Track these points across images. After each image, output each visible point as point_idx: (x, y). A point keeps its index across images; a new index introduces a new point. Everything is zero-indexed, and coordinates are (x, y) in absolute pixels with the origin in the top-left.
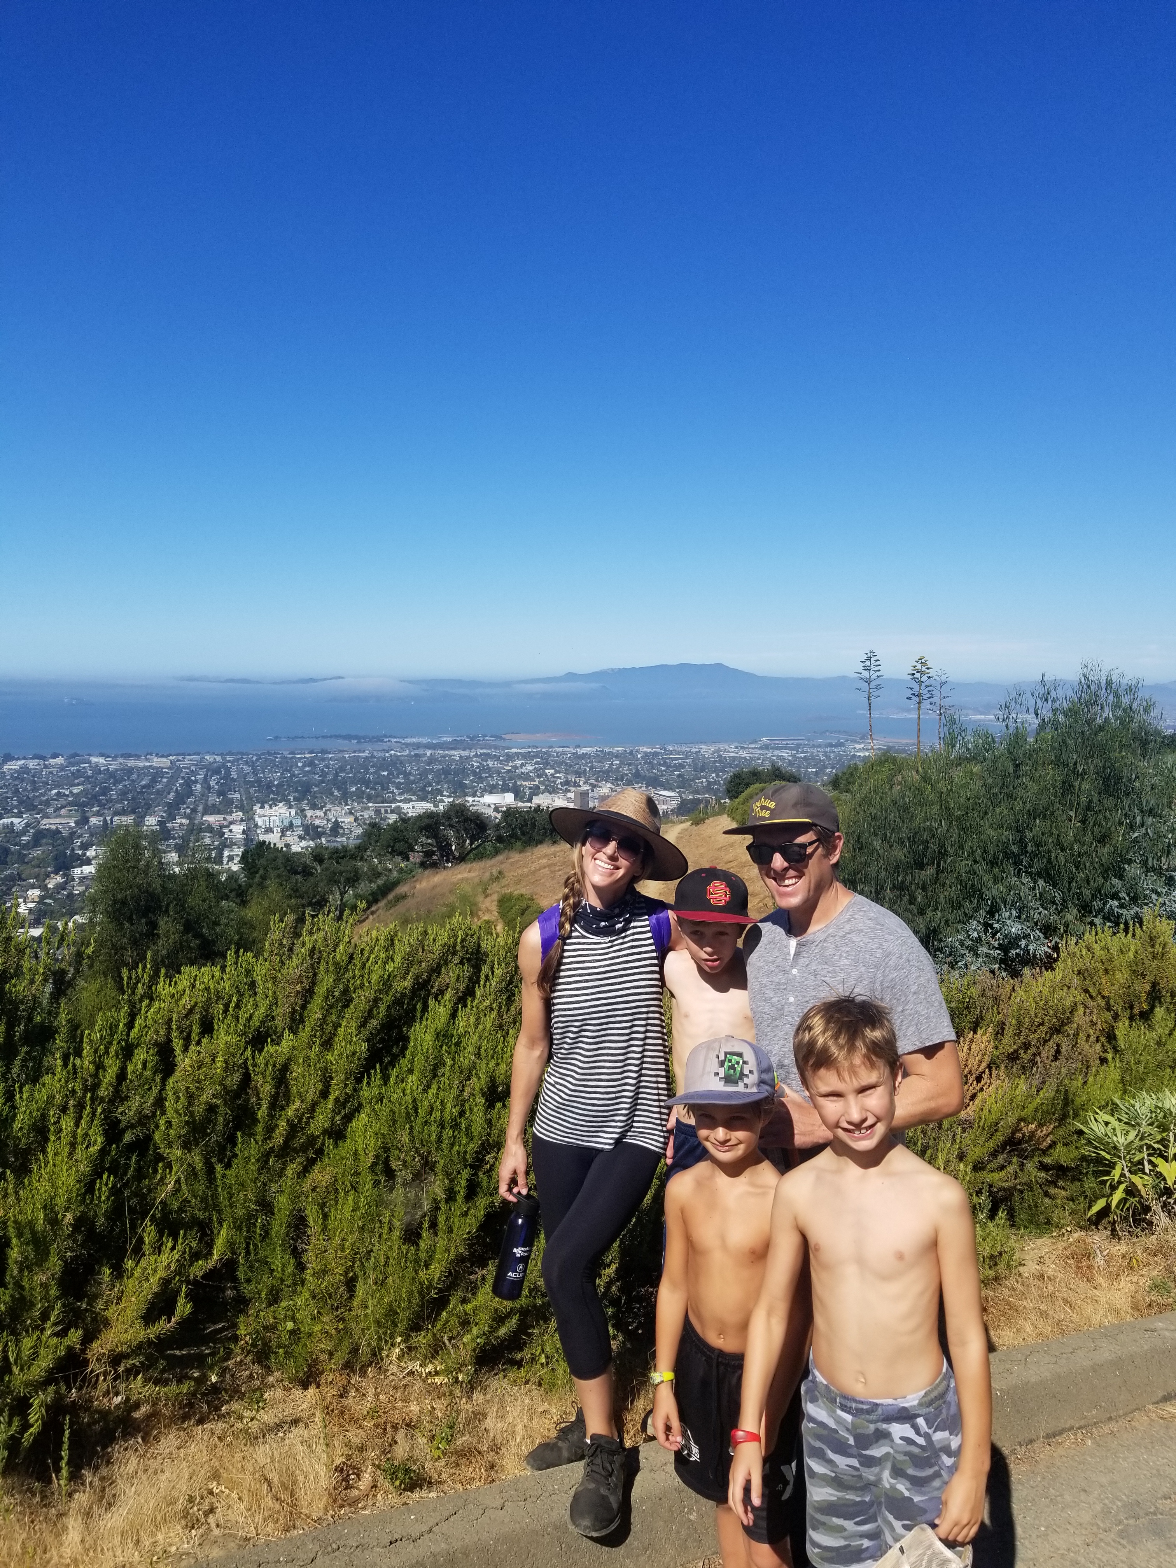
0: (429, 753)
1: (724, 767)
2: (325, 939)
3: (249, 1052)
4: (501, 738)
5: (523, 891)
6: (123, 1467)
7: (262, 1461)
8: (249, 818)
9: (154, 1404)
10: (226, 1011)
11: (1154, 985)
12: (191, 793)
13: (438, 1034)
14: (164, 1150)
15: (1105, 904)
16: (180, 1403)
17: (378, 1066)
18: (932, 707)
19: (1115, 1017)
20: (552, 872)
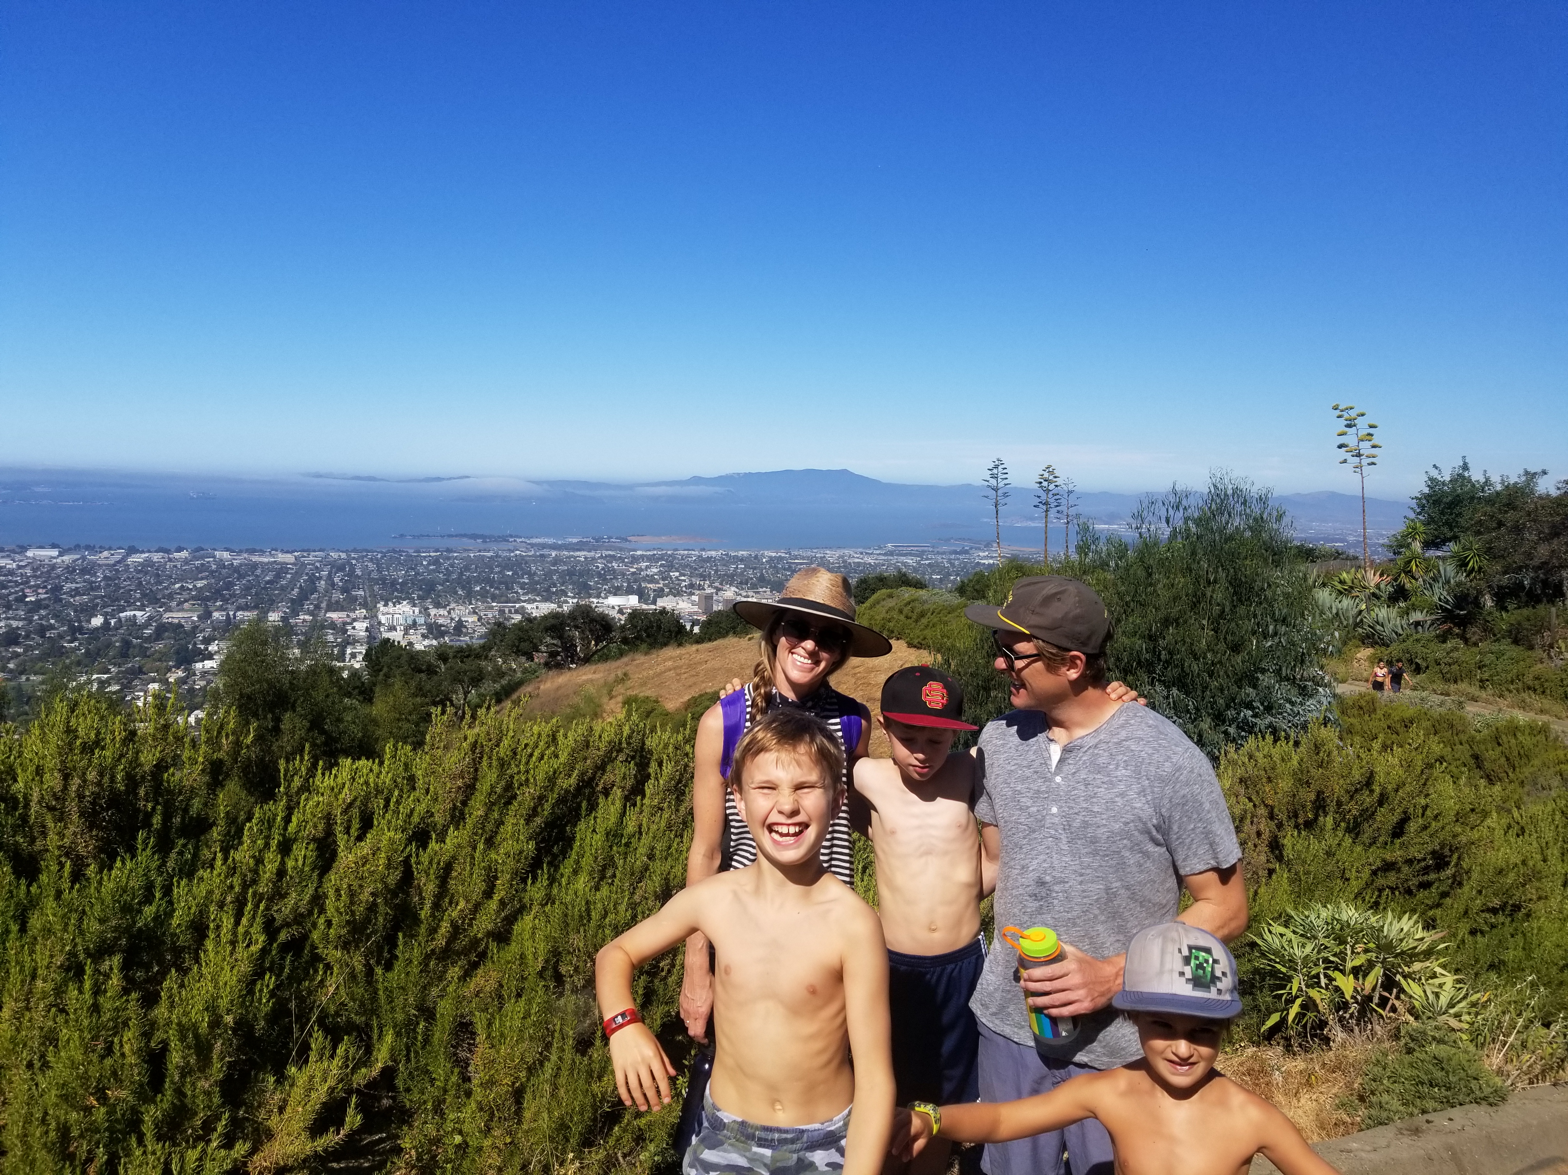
0: (554, 554)
2: (488, 734)
3: (411, 847)
4: (627, 540)
5: (648, 693)
8: (372, 615)
10: (387, 805)
11: (1319, 793)
12: (314, 590)
13: (607, 834)
14: (322, 950)
15: (1238, 714)
17: (544, 866)
18: (1059, 515)
19: (1280, 826)
20: (678, 675)
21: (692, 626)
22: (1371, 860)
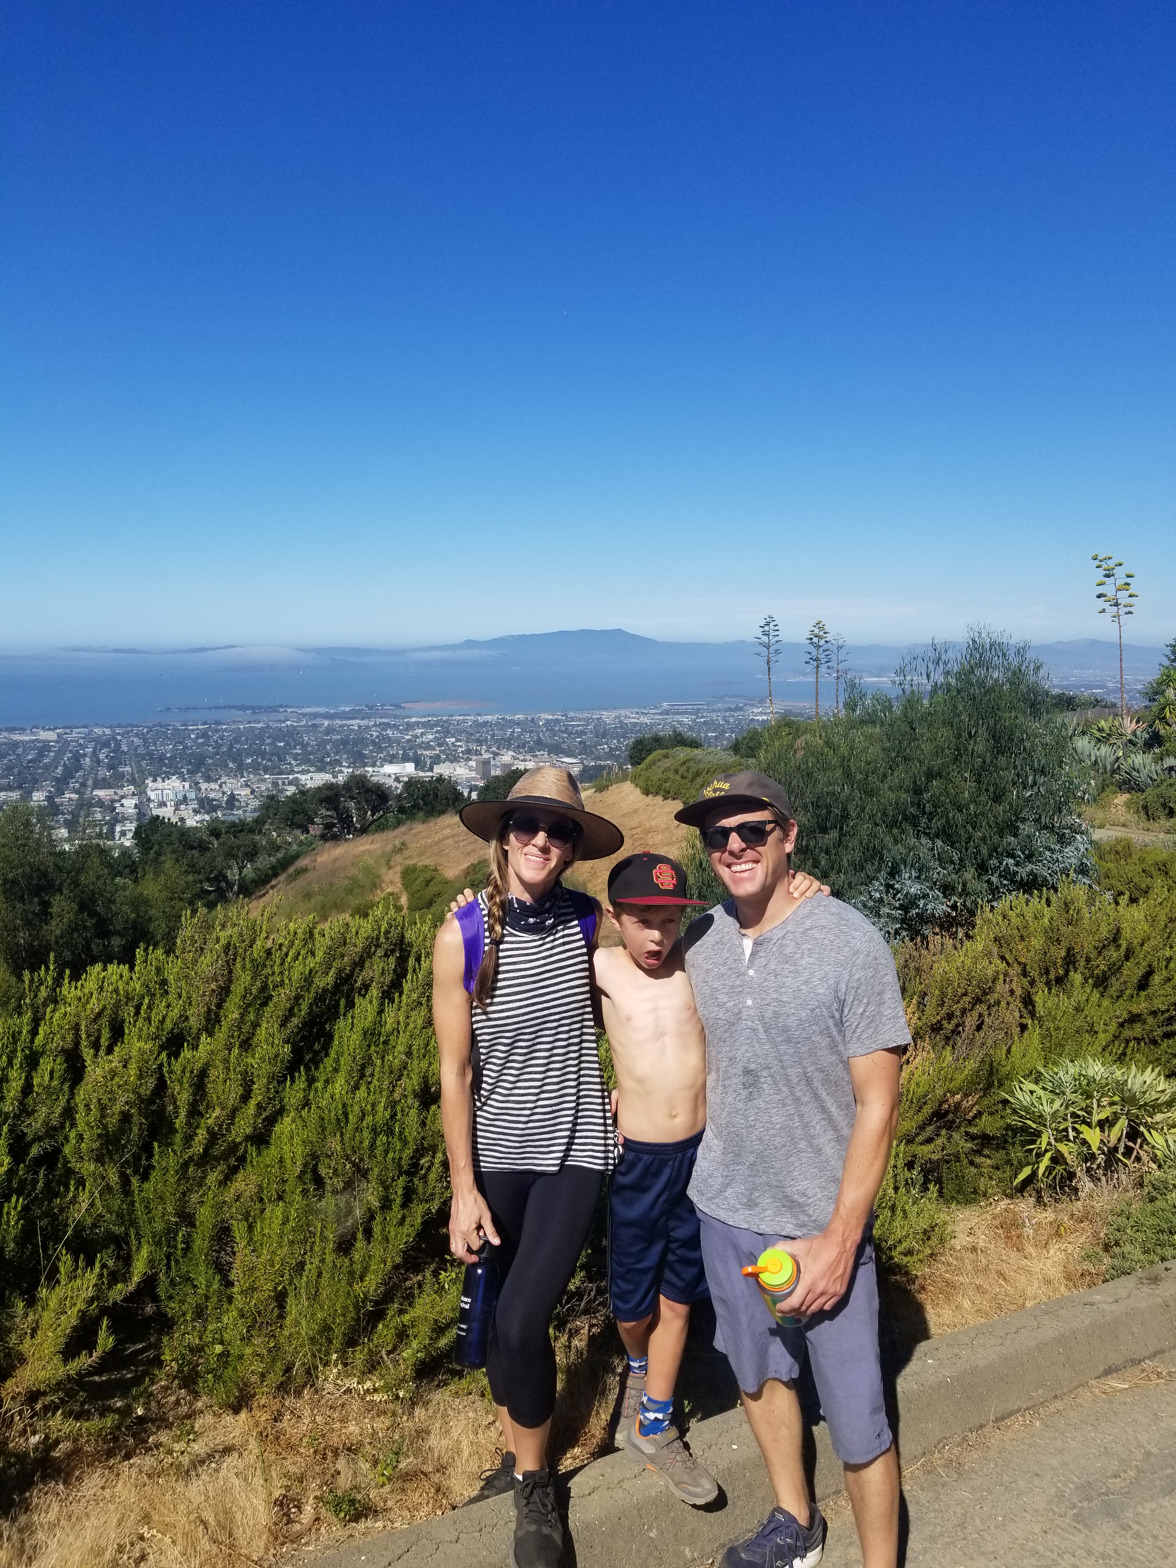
0: (326, 723)
1: (626, 733)
2: (241, 935)
3: (164, 1055)
4: (400, 707)
5: (427, 862)
6: (43, 1515)
7: (198, 1499)
8: (141, 792)
9: (76, 1440)
10: (137, 1013)
11: (1069, 950)
12: (79, 767)
13: (365, 1034)
14: (74, 1164)
15: (1001, 863)
16: (103, 1439)
17: (302, 1068)
18: (829, 671)
19: (1032, 983)
20: (456, 842)
21: (470, 793)
22: (1118, 1013)
